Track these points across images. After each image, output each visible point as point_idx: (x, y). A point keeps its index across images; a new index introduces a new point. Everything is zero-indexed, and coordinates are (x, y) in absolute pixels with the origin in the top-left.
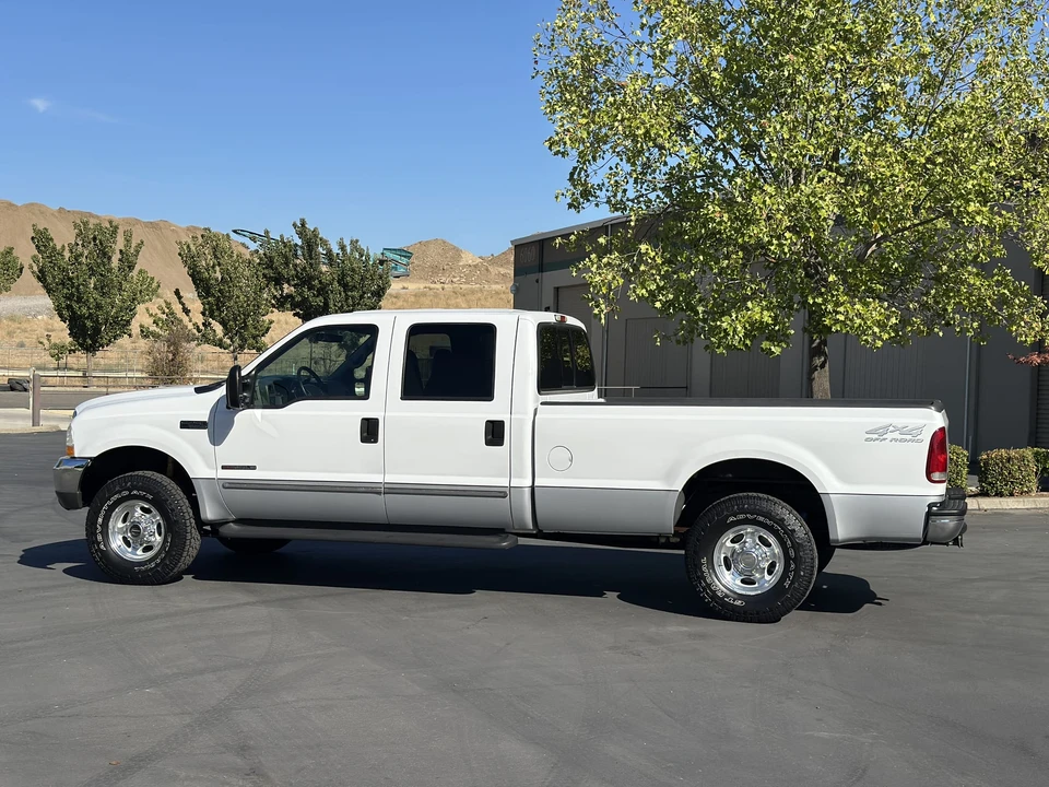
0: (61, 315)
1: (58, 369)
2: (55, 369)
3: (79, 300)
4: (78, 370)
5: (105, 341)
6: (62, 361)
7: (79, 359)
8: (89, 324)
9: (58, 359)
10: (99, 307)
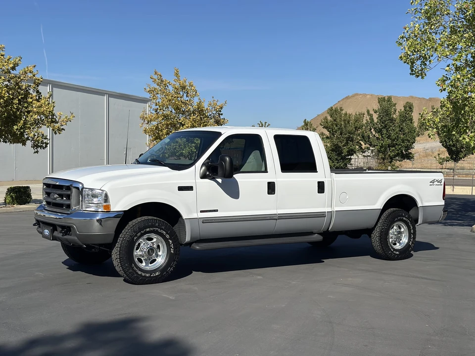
0: (443, 145)
1: (442, 169)
2: (441, 169)
3: (449, 139)
4: (451, 169)
5: (461, 156)
6: (444, 166)
7: (451, 164)
8: (454, 149)
9: (442, 164)
10: (457, 141)
